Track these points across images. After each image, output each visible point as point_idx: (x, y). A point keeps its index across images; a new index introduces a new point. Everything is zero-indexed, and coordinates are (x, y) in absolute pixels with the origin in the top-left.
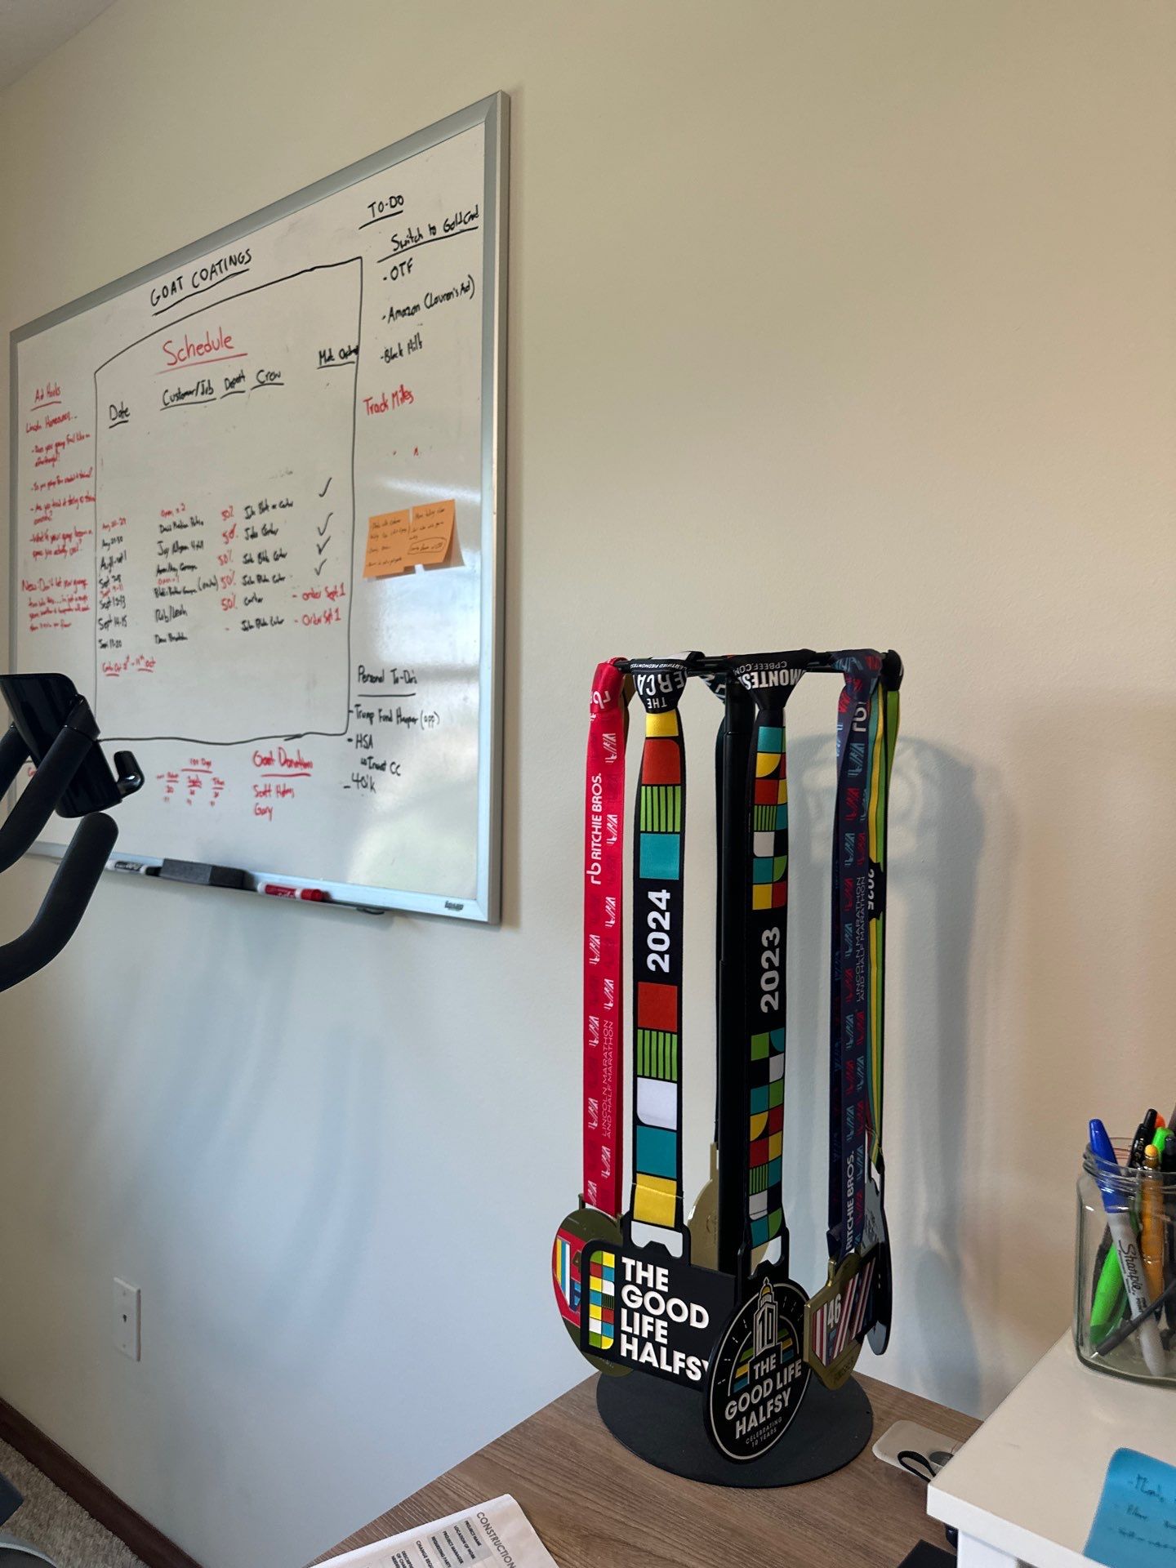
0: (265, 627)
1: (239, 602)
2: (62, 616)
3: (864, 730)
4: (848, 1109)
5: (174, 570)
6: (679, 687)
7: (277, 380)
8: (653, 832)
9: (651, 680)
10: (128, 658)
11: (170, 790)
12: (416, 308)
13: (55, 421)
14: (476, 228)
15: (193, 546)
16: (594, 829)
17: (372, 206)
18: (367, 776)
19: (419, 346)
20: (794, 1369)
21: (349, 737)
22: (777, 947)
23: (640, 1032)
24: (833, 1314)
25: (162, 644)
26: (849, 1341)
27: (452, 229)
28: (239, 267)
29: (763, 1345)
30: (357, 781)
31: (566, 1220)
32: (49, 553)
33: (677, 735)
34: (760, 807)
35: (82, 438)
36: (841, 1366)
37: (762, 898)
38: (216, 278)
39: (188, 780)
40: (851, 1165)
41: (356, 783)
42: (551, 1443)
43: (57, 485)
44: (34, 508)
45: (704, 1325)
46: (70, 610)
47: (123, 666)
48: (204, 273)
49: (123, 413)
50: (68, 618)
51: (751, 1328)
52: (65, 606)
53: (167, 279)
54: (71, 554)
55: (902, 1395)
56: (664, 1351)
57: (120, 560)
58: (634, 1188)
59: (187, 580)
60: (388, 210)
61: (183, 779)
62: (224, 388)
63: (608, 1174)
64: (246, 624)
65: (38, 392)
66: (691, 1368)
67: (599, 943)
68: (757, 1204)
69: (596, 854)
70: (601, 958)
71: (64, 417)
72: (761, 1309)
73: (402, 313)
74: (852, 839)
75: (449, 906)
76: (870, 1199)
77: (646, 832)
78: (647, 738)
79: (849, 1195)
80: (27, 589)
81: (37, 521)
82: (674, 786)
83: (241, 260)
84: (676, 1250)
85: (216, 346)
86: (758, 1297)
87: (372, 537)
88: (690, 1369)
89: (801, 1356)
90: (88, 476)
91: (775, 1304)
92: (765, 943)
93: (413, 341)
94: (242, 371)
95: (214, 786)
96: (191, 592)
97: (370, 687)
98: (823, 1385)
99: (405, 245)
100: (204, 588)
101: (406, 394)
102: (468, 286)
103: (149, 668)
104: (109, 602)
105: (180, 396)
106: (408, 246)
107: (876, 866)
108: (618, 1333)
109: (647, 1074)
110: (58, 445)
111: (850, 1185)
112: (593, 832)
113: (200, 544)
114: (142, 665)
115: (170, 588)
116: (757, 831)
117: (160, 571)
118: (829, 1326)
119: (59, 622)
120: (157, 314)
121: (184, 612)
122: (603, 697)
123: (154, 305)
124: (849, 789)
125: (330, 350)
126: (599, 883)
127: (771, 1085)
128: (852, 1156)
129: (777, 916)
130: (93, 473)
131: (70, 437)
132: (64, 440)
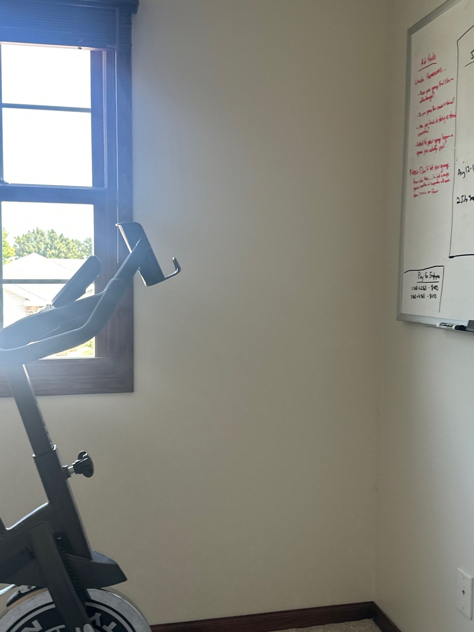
2: (433, 186)
13: (432, 75)
32: (426, 151)
35: (449, 81)
43: (432, 111)
44: (418, 126)
46: (438, 182)
50: (436, 187)
52: (435, 181)
54: (440, 150)
65: (422, 61)
71: (438, 71)
80: (413, 174)
81: (420, 135)
90: (452, 103)
110: (434, 88)
119: (430, 190)
130: (455, 101)
131: (441, 82)
132: (438, 85)
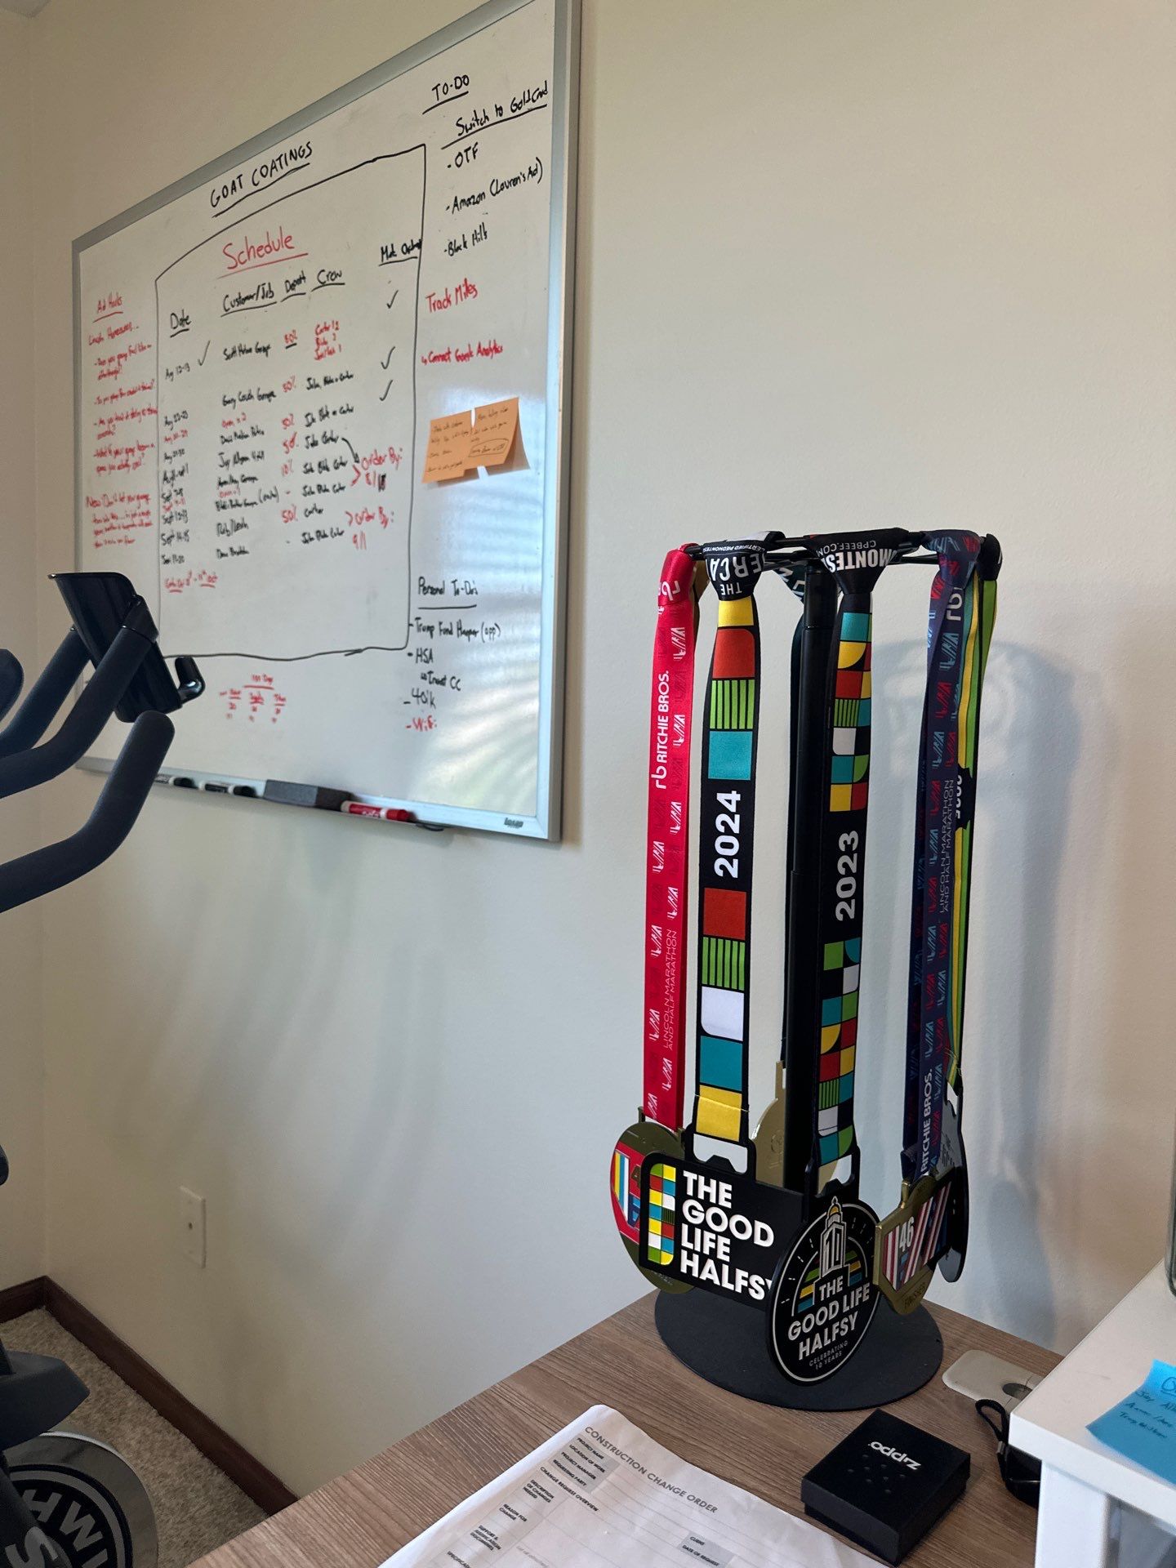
0: (326, 539)
1: (300, 514)
2: (123, 532)
3: (959, 618)
4: (928, 1025)
5: (236, 482)
6: (755, 571)
7: (338, 280)
8: (723, 730)
9: (725, 563)
10: (191, 573)
11: (233, 707)
12: (482, 195)
13: (117, 332)
14: (546, 106)
15: (254, 457)
16: (660, 731)
17: (436, 88)
18: (427, 691)
19: (484, 237)
20: (861, 1292)
21: (411, 651)
22: (856, 851)
23: (706, 940)
24: (905, 1237)
25: (223, 558)
26: (920, 1267)
27: (520, 108)
28: (300, 162)
29: (830, 1267)
30: (417, 696)
31: (625, 1133)
32: (112, 468)
33: (752, 624)
34: (841, 700)
35: (144, 348)
36: (910, 1294)
37: (840, 799)
38: (276, 174)
39: (250, 696)
40: (929, 1084)
41: (416, 698)
42: (607, 1357)
43: (119, 398)
44: (98, 421)
45: (768, 1243)
46: (133, 525)
47: (185, 582)
48: (265, 168)
49: (184, 321)
50: (131, 533)
51: (817, 1247)
52: (128, 522)
53: (227, 179)
54: (134, 468)
55: (974, 1325)
56: (726, 1268)
57: (182, 473)
58: (697, 1100)
59: (248, 492)
60: (453, 92)
61: (246, 695)
62: (285, 291)
63: (669, 1086)
64: (307, 537)
65: (100, 302)
66: (755, 1287)
67: (663, 850)
68: (827, 1120)
69: (662, 757)
70: (664, 865)
71: (126, 328)
72: (828, 1228)
73: (465, 202)
74: (941, 738)
75: (508, 823)
76: (947, 1123)
77: (716, 729)
78: (719, 628)
79: (926, 1115)
80: (91, 505)
81: (101, 436)
82: (747, 679)
83: (301, 153)
84: (740, 1164)
85: (277, 247)
86: (826, 1217)
87: (433, 441)
88: (752, 1288)
89: (870, 1279)
90: (149, 388)
91: (843, 1225)
92: (842, 847)
93: (478, 231)
94: (302, 272)
95: (276, 702)
96: (252, 504)
97: (431, 600)
98: (893, 1310)
99: (471, 129)
100: (265, 500)
101: (470, 288)
102: (536, 170)
103: (211, 584)
104: (171, 517)
105: (241, 301)
106: (474, 129)
107: (964, 772)
108: (678, 1248)
109: (712, 983)
110: (120, 356)
111: (927, 1105)
112: (659, 734)
113: (261, 455)
114: (205, 580)
115: (231, 501)
116: (837, 727)
117: (221, 484)
118: (900, 1250)
119: (121, 537)
120: (216, 216)
121: (245, 525)
122: (673, 588)
123: (214, 206)
124: (939, 683)
125: (392, 245)
126: (664, 787)
127: (844, 997)
128: (930, 1074)
129: (856, 819)
130: (155, 385)
131: (132, 348)
132: (127, 351)
